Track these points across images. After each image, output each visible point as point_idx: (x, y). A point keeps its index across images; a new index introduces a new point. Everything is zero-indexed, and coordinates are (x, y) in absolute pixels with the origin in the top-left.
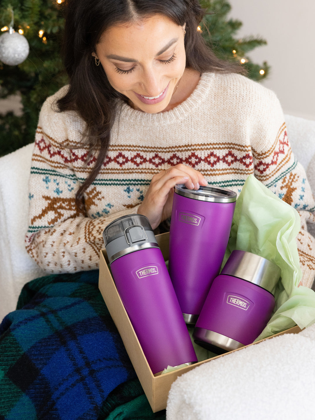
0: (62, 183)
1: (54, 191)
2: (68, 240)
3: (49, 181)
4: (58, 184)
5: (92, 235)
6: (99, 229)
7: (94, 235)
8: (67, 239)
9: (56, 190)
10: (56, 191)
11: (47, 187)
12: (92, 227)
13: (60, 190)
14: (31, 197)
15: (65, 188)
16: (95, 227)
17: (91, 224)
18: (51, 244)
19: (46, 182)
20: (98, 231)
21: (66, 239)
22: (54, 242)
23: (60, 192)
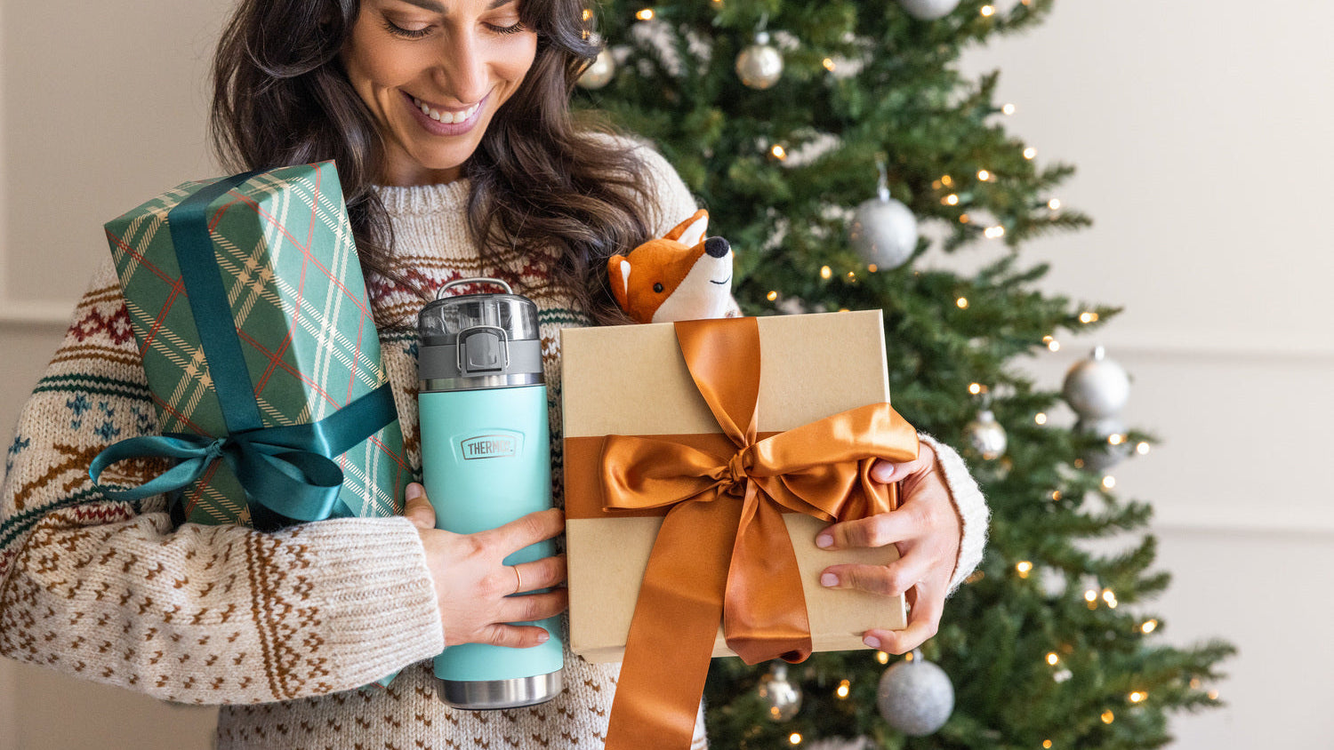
0: (122, 410)
1: (97, 430)
2: (178, 604)
3: (84, 407)
4: (110, 413)
5: (279, 601)
6: (301, 583)
7: (287, 600)
8: (173, 600)
9: (103, 427)
10: (100, 431)
11: (75, 423)
12: (272, 578)
13: (115, 427)
14: (22, 444)
15: (129, 424)
16: (283, 575)
17: (269, 568)
18: (98, 589)
19: (77, 409)
20: (297, 589)
21: (169, 601)
22: (107, 586)
23: (113, 433)
